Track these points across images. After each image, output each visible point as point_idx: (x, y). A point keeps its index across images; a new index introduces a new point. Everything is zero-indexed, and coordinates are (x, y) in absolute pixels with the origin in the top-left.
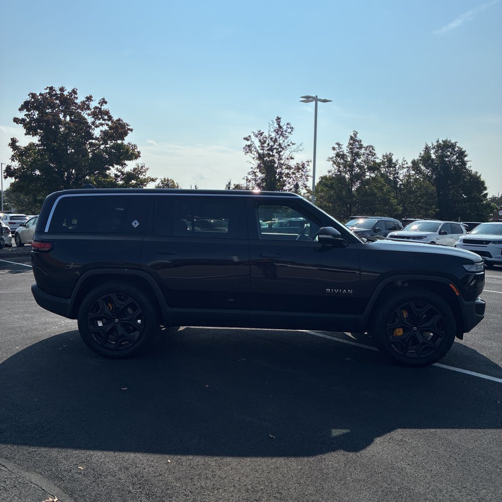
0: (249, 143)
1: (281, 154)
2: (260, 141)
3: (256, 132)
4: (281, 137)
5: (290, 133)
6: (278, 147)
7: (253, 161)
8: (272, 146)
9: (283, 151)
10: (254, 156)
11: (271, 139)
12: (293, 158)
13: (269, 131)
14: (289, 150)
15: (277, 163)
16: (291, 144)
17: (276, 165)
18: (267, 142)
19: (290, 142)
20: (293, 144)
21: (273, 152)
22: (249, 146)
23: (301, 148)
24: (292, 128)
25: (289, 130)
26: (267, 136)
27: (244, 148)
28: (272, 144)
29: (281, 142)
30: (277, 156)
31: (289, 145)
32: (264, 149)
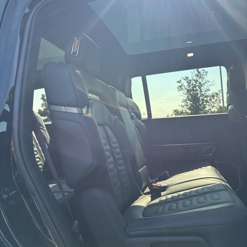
0: (180, 84)
1: (202, 88)
2: (187, 82)
3: (184, 78)
4: (200, 78)
5: (206, 75)
6: (199, 84)
7: (184, 95)
8: (195, 85)
9: (203, 87)
10: (184, 92)
11: (194, 80)
12: (210, 90)
13: (192, 76)
14: (206, 85)
15: (199, 94)
16: (207, 82)
17: (199, 96)
18: (192, 82)
19: (206, 80)
20: (208, 82)
21: (196, 88)
22: (181, 86)
23: (214, 83)
24: (207, 72)
25: (205, 74)
26: (191, 79)
27: (178, 88)
28: (194, 83)
29: (200, 81)
30: (199, 90)
31: (205, 83)
32: (190, 87)
